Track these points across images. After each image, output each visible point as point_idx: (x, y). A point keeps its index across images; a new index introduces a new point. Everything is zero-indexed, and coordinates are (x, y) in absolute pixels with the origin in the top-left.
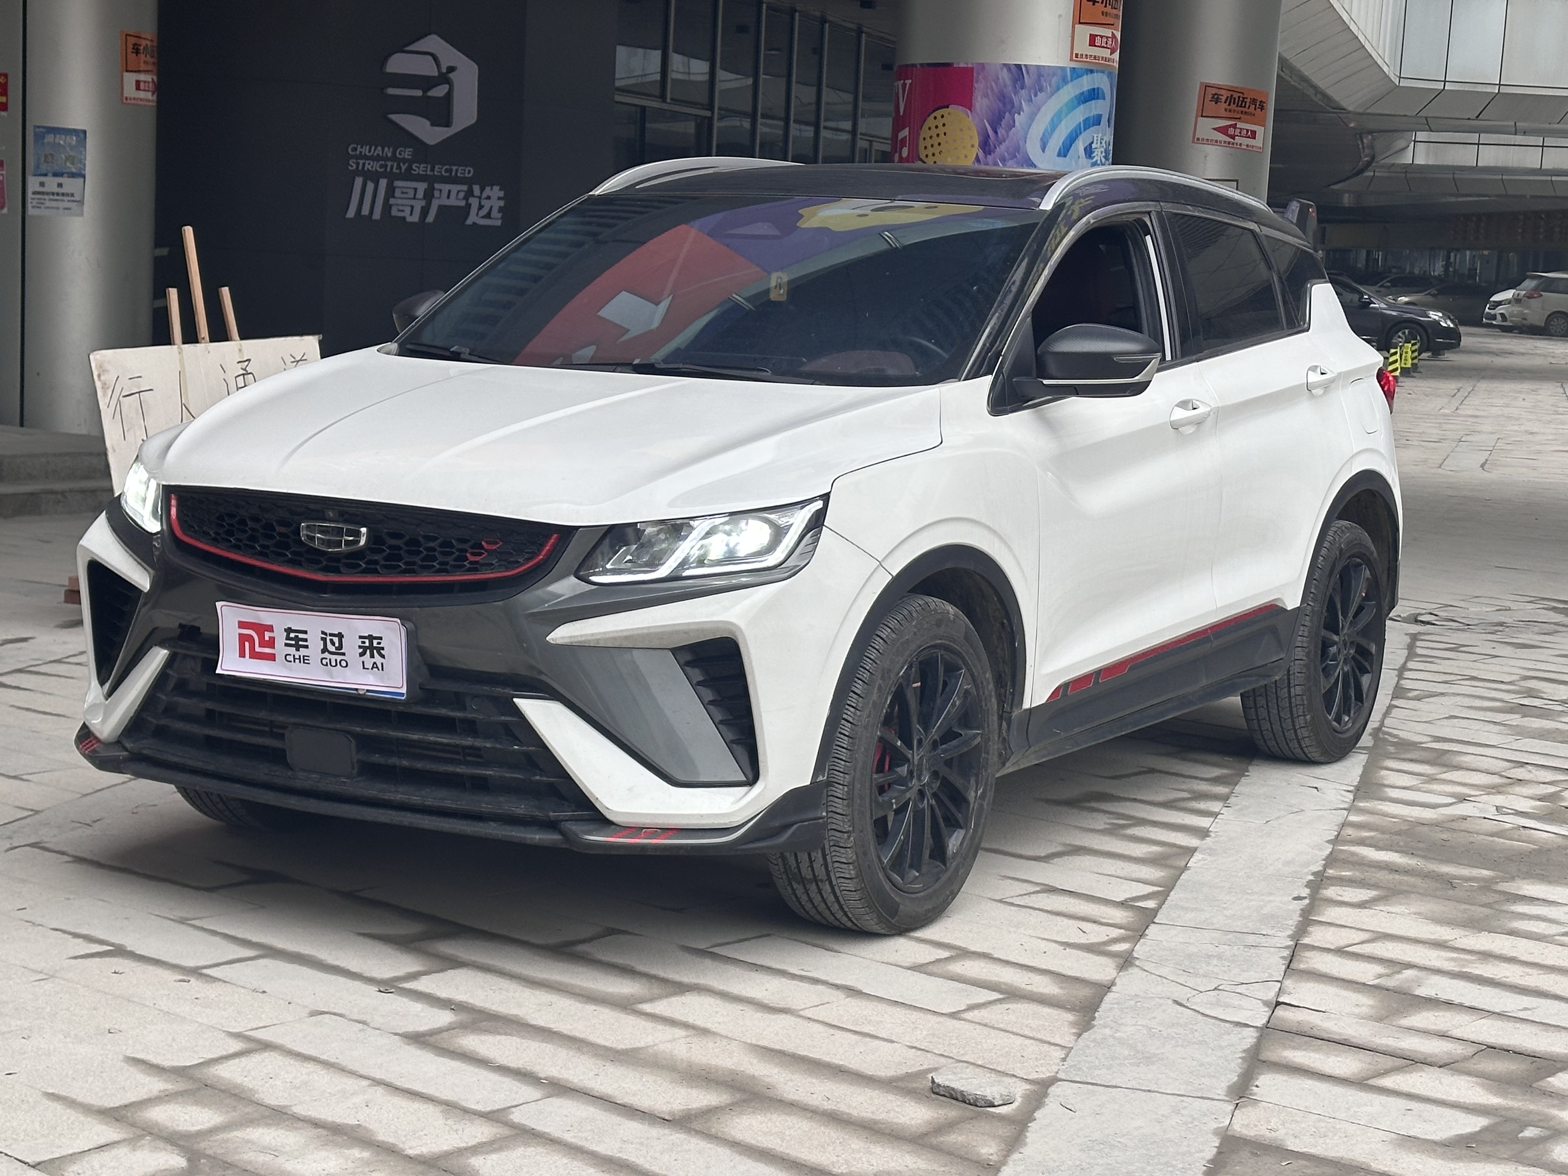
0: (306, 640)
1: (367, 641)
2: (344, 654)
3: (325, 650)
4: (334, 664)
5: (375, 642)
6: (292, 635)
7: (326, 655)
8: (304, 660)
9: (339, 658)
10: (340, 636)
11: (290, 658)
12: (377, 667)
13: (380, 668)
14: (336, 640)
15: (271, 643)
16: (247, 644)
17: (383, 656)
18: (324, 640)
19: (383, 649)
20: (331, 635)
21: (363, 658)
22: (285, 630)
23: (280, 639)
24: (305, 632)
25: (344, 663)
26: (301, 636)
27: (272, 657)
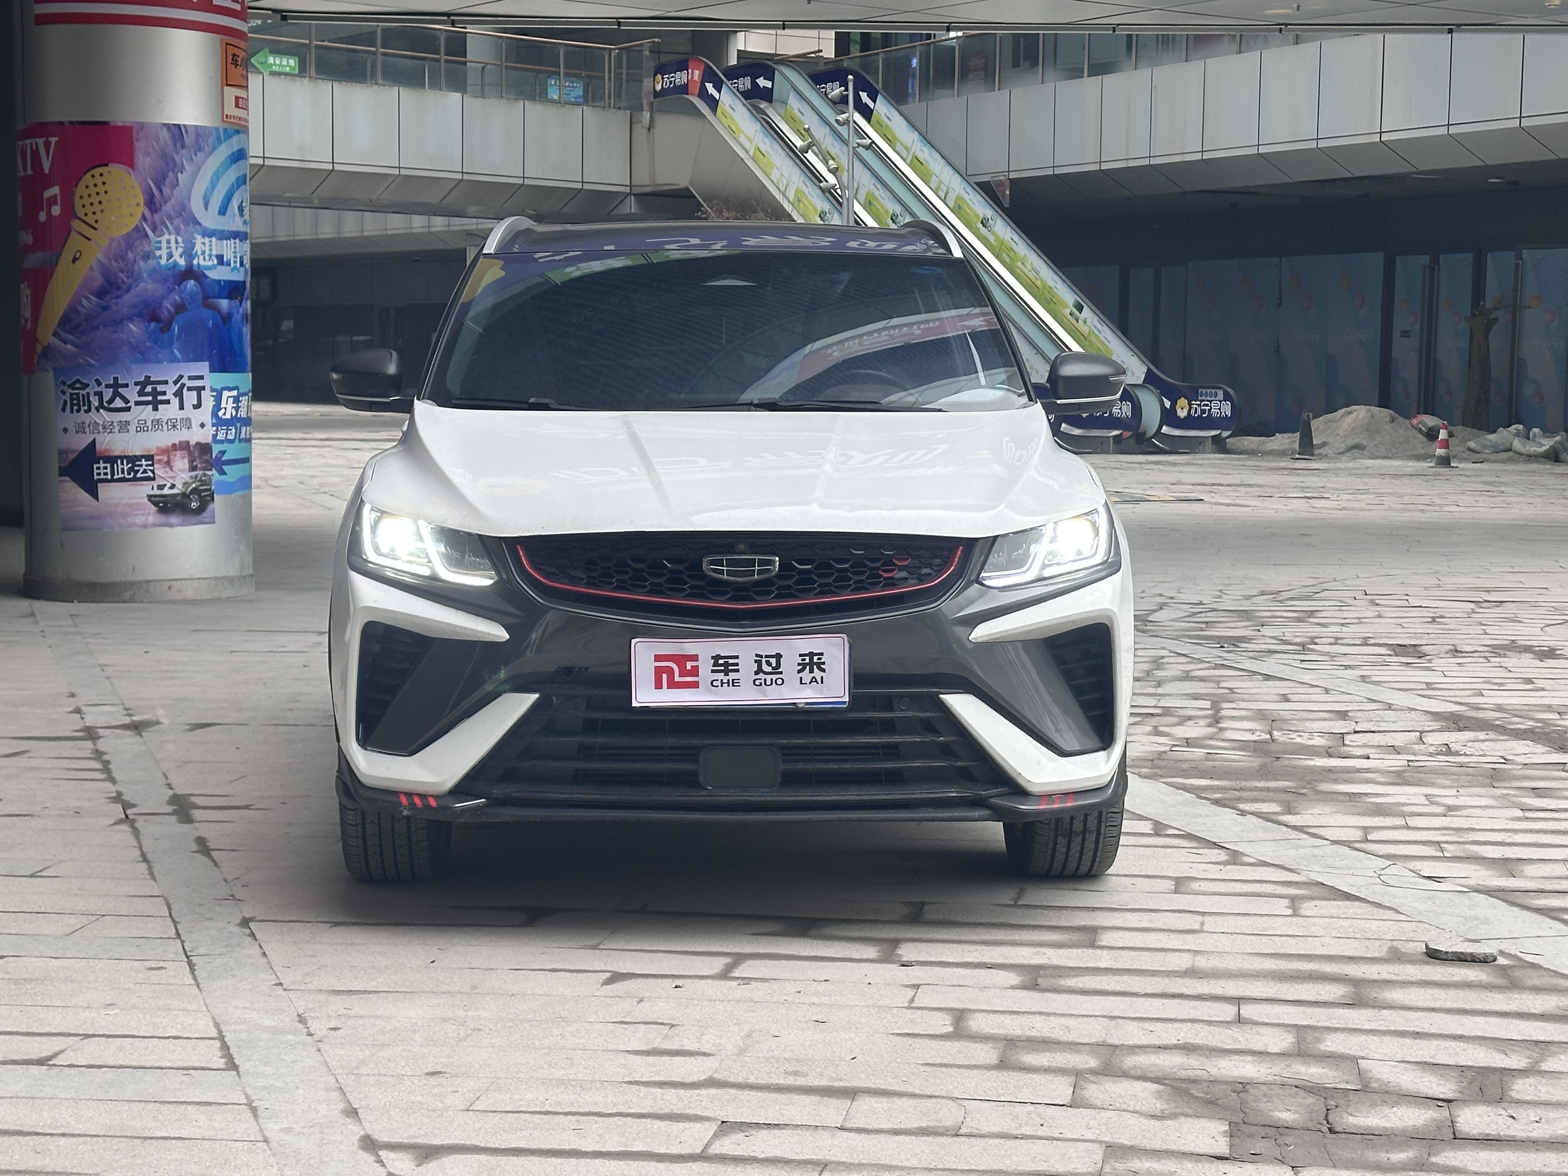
0: (737, 664)
1: (807, 659)
2: (781, 673)
3: (759, 670)
4: (768, 683)
5: (815, 659)
6: (721, 661)
7: (761, 676)
8: (734, 683)
9: (774, 677)
10: (778, 657)
11: (719, 683)
12: (816, 681)
13: (819, 681)
14: (773, 661)
15: (695, 671)
16: (665, 676)
17: (824, 671)
18: (759, 663)
19: (824, 663)
20: (767, 656)
21: (801, 675)
22: (713, 658)
23: (705, 667)
24: (737, 657)
25: (779, 681)
26: (731, 661)
27: (695, 685)
